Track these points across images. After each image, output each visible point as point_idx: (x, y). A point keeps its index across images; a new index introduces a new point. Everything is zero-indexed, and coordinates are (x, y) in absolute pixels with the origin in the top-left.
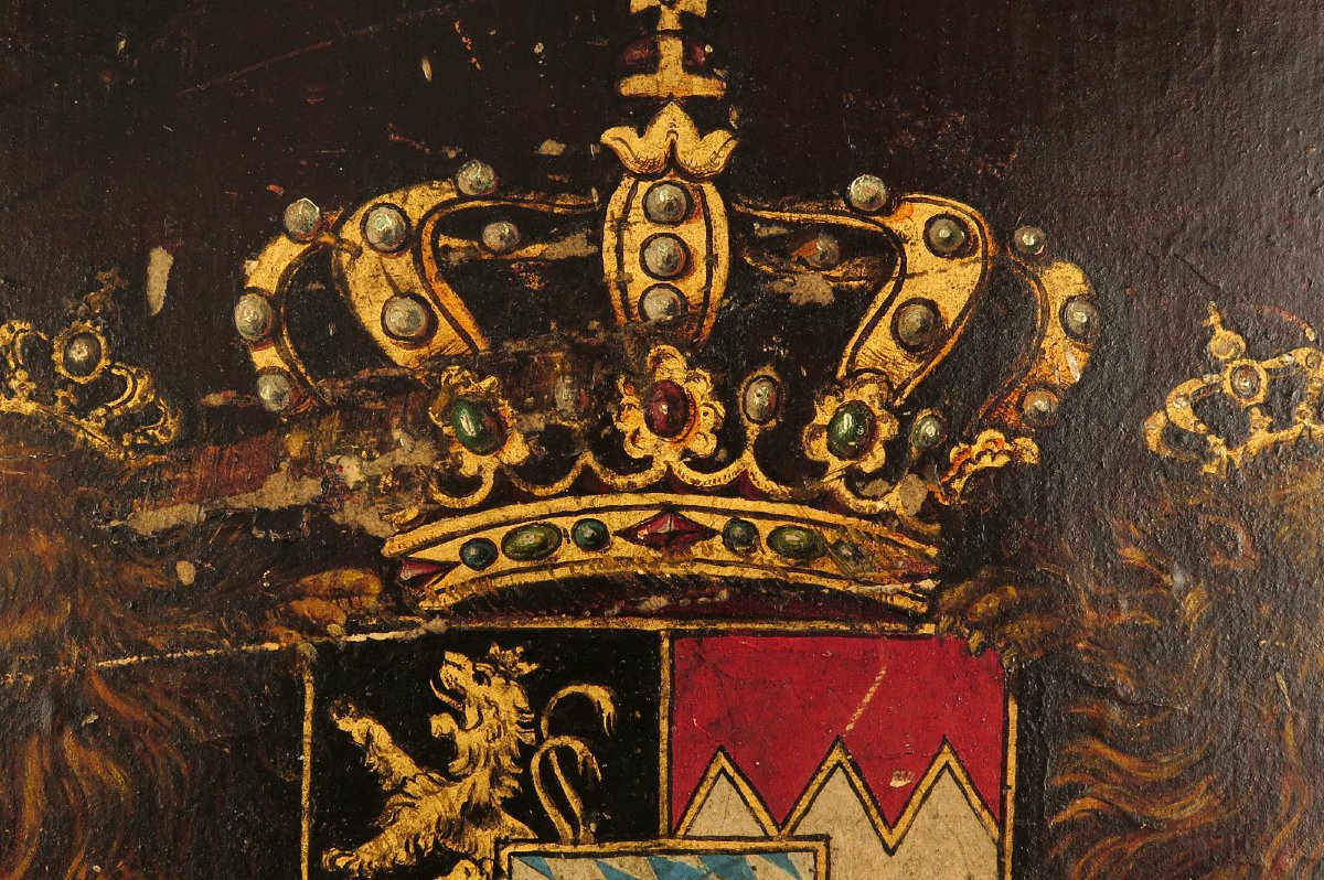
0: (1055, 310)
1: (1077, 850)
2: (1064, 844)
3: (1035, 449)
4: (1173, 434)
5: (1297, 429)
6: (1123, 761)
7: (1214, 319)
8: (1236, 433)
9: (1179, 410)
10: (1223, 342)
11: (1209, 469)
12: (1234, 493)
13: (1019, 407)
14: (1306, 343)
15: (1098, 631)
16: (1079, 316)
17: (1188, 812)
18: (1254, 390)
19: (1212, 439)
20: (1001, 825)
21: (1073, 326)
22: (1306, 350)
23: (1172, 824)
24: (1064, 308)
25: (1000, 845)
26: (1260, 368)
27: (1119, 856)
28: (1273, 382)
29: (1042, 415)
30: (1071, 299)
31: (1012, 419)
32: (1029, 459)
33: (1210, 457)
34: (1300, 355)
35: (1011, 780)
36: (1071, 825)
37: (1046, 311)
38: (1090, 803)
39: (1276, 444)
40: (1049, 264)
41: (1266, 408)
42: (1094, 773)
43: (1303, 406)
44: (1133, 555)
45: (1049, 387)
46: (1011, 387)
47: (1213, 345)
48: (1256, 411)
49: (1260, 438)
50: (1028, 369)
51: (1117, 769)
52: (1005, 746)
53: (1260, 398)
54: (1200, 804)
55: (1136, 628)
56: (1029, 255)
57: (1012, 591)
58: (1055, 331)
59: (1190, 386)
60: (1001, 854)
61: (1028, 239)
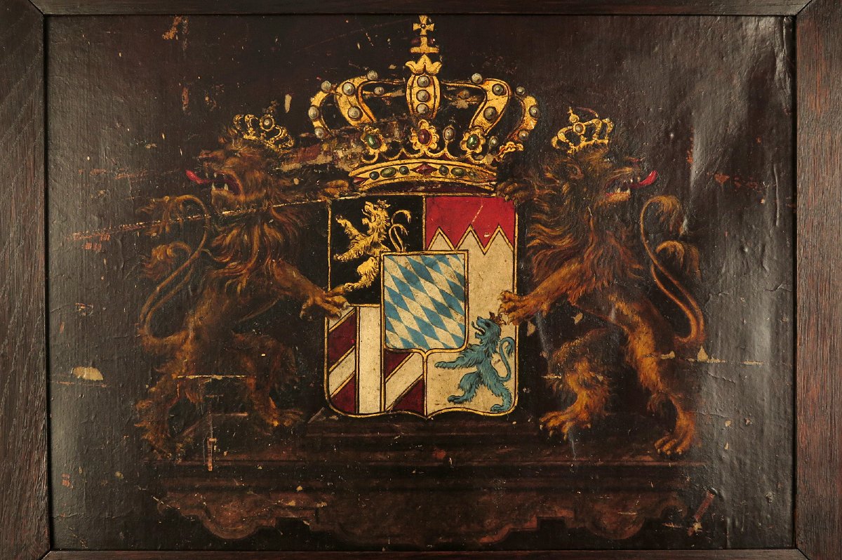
0: (527, 109)
1: (534, 254)
2: (531, 251)
3: (522, 146)
4: (559, 142)
5: (593, 141)
6: (546, 230)
7: (571, 111)
8: (577, 142)
9: (561, 136)
10: (573, 118)
11: (570, 152)
12: (577, 157)
13: (518, 135)
14: (596, 118)
15: (539, 195)
16: (534, 111)
17: (564, 244)
18: (581, 131)
19: (570, 144)
20: (514, 247)
21: (532, 114)
22: (596, 120)
23: (560, 247)
24: (530, 109)
25: (514, 252)
26: (583, 124)
27: (545, 255)
28: (586, 129)
29: (524, 137)
30: (532, 106)
31: (516, 139)
32: (520, 149)
33: (570, 148)
34: (594, 121)
35: (516, 235)
36: (533, 247)
37: (525, 110)
38: (538, 241)
39: (588, 145)
40: (526, 97)
41: (585, 135)
42: (539, 233)
43: (595, 135)
44: (549, 175)
45: (526, 130)
46: (515, 130)
47: (570, 118)
48: (582, 137)
49: (583, 143)
50: (520, 125)
51: (545, 232)
52: (515, 226)
53: (583, 133)
54: (567, 241)
55: (550, 194)
56: (520, 94)
57: (516, 184)
58: (527, 115)
59: (564, 130)
60: (514, 255)
61: (520, 90)
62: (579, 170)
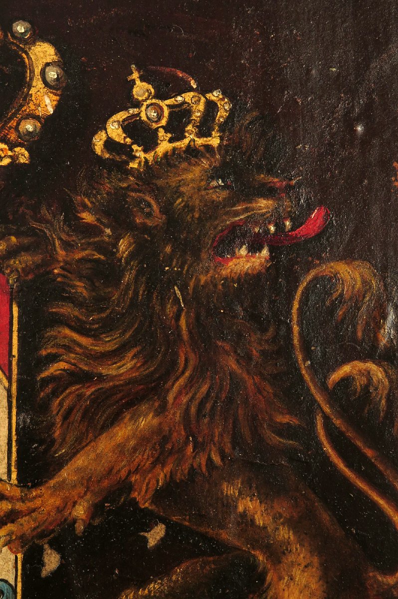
0: (37, 71)
1: (55, 394)
2: (49, 389)
3: (26, 154)
4: (110, 144)
5: (186, 141)
6: (84, 341)
7: (135, 75)
8: (150, 143)
9: (114, 130)
10: (141, 89)
11: (134, 165)
13: (17, 128)
14: (191, 89)
15: (66, 262)
16: (52, 74)
17: (122, 371)
18: (160, 117)
19: (135, 147)
20: (9, 379)
21: (48, 80)
22: (192, 94)
23: (112, 378)
24: (43, 73)
25: (9, 391)
26: (164, 104)
27: (80, 397)
28: (170, 114)
29: (29, 133)
30: (47, 64)
31: (13, 136)
32: (22, 160)
33: (134, 158)
34: (188, 97)
35: (15, 352)
36: (52, 379)
37: (32, 72)
38: (62, 365)
39: (174, 149)
40: (34, 43)
41: (166, 129)
42: (65, 347)
43: (190, 127)
44: (88, 217)
45: (37, 118)
46: (11, 119)
47: (135, 91)
48: (161, 130)
49: (164, 146)
50: (22, 106)
51: (80, 345)
52: (11, 331)
53: (164, 122)
54: (129, 365)
55: (90, 261)
56: (21, 38)
57: (13, 239)
58: (38, 84)
59: (121, 116)
60: (9, 396)
61: (20, 28)
62: (155, 207)
